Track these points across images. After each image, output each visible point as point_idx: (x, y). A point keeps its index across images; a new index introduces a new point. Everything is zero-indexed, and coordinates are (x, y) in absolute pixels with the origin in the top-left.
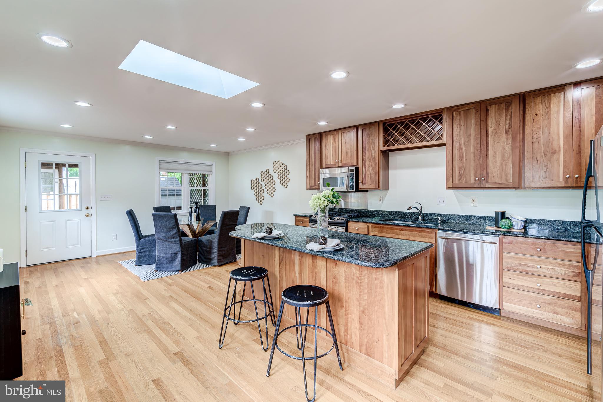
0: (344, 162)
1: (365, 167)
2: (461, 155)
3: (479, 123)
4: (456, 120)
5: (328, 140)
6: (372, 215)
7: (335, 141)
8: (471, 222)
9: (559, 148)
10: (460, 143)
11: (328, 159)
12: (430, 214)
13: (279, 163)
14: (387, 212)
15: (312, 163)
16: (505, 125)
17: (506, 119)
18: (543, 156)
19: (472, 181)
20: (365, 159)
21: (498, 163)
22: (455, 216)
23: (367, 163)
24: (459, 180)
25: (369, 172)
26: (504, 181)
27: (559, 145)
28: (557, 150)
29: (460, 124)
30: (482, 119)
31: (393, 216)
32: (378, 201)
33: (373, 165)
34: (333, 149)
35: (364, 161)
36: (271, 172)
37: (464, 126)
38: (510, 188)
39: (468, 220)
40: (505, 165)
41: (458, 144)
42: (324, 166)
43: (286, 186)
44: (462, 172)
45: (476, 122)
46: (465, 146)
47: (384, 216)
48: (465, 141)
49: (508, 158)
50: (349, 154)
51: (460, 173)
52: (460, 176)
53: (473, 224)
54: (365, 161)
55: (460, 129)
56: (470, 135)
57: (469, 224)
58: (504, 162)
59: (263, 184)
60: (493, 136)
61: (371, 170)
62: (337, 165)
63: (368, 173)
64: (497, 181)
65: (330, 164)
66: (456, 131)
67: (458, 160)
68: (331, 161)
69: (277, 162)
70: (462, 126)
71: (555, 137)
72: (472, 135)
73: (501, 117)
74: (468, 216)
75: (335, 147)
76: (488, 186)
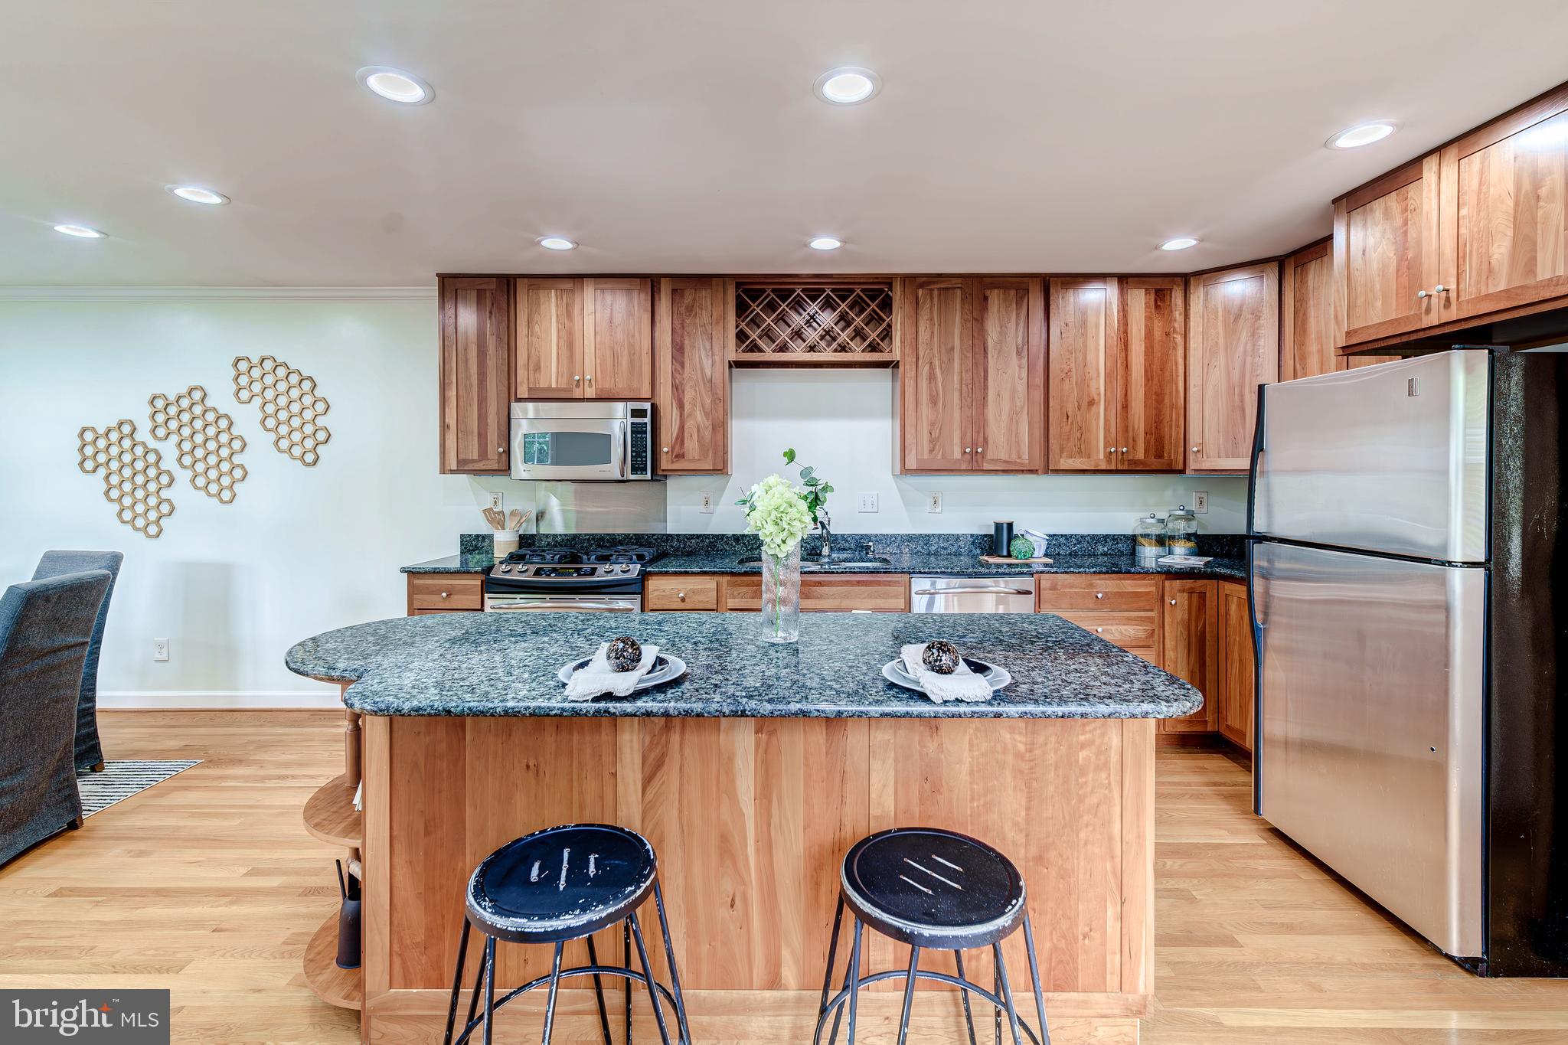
0: (608, 384)
1: (681, 406)
2: (935, 393)
3: (969, 325)
4: (923, 308)
5: (539, 305)
6: (684, 548)
7: (569, 314)
8: (933, 548)
9: (1099, 394)
10: (931, 363)
11: (538, 368)
12: (842, 535)
13: (268, 365)
14: (728, 537)
15: (468, 377)
16: (1017, 337)
17: (1017, 324)
18: (1077, 409)
19: (957, 455)
20: (680, 383)
21: (1005, 417)
22: (899, 538)
23: (688, 395)
24: (931, 451)
25: (692, 422)
26: (1014, 457)
27: (1098, 388)
28: (1096, 398)
29: (931, 319)
30: (975, 316)
31: (746, 547)
32: (702, 508)
33: (708, 401)
34: (559, 338)
35: (677, 389)
36: (222, 398)
37: (940, 325)
38: (1022, 471)
39: (926, 545)
40: (1017, 422)
41: (927, 367)
42: (523, 392)
43: (310, 457)
44: (937, 434)
45: (964, 321)
46: (942, 373)
47: (721, 550)
48: (942, 362)
49: (1022, 408)
50: (624, 362)
51: (933, 436)
52: (933, 442)
53: (936, 554)
54: (679, 387)
55: (933, 333)
56: (953, 348)
57: (929, 554)
58: (1014, 414)
59: (169, 450)
60: (995, 357)
61: (699, 416)
62: (577, 393)
63: (690, 425)
64: (1003, 456)
65: (549, 389)
66: (924, 334)
67: (927, 404)
68: (552, 377)
69: (255, 360)
70: (936, 326)
71: (1093, 374)
72: (955, 350)
73: (1009, 318)
74: (926, 535)
75: (570, 335)
76: (986, 466)
